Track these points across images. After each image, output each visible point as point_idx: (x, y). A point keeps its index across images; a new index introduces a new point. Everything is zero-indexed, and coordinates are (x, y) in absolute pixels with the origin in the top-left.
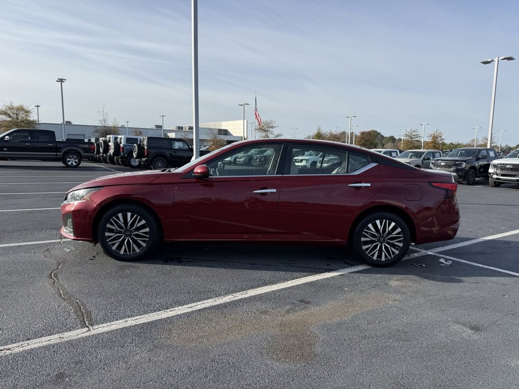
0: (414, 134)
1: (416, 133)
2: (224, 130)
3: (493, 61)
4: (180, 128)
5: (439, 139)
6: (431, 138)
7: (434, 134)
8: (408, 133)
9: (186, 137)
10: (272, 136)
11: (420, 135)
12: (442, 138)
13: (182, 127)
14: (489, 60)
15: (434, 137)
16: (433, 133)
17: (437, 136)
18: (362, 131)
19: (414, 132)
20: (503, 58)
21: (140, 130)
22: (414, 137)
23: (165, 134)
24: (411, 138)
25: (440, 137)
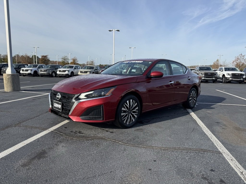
0: (66, 58)
3: (112, 30)
5: (76, 61)
6: (72, 60)
8: (63, 58)
11: (69, 59)
12: (77, 60)
14: (111, 30)
15: (74, 60)
16: (73, 58)
17: (75, 59)
18: (42, 55)
19: (66, 57)
20: (116, 30)
24: (65, 60)
25: (76, 60)
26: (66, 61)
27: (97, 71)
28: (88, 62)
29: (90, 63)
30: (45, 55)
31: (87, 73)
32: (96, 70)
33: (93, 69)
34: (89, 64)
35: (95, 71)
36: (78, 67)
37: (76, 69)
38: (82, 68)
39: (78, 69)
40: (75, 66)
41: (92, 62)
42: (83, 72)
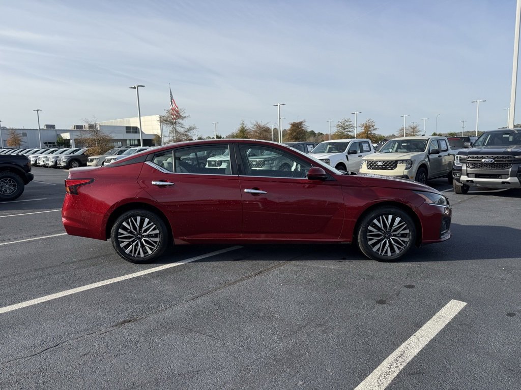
0: (347, 124)
1: (349, 123)
2: (133, 127)
4: (79, 127)
5: (372, 128)
6: (363, 128)
7: (366, 124)
8: (340, 124)
9: (83, 137)
10: (182, 129)
11: (353, 125)
12: (375, 127)
13: (82, 126)
15: (366, 127)
16: (365, 122)
17: (369, 126)
18: (292, 122)
19: (347, 122)
21: (24, 132)
22: (347, 127)
23: (58, 135)
24: (344, 129)
25: (373, 126)
26: (347, 131)
27: (436, 156)
28: (403, 129)
29: (408, 132)
30: (297, 121)
31: (396, 166)
32: (437, 152)
33: (423, 150)
34: (406, 134)
35: (431, 157)
36: (365, 147)
37: (355, 152)
38: (376, 149)
39: (362, 151)
40: (354, 144)
41: (414, 128)
42: (380, 164)
